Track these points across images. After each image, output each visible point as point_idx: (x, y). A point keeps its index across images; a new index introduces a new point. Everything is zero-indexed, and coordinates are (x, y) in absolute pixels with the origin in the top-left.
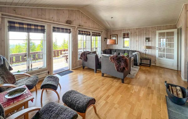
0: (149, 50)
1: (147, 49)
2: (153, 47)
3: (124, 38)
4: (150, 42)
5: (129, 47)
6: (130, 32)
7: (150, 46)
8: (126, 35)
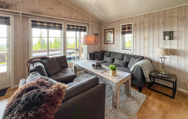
0: (172, 57)
1: (165, 56)
2: (181, 51)
3: (123, 33)
4: (174, 42)
5: (132, 49)
6: (132, 23)
7: (174, 50)
8: (126, 29)
